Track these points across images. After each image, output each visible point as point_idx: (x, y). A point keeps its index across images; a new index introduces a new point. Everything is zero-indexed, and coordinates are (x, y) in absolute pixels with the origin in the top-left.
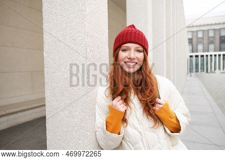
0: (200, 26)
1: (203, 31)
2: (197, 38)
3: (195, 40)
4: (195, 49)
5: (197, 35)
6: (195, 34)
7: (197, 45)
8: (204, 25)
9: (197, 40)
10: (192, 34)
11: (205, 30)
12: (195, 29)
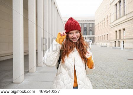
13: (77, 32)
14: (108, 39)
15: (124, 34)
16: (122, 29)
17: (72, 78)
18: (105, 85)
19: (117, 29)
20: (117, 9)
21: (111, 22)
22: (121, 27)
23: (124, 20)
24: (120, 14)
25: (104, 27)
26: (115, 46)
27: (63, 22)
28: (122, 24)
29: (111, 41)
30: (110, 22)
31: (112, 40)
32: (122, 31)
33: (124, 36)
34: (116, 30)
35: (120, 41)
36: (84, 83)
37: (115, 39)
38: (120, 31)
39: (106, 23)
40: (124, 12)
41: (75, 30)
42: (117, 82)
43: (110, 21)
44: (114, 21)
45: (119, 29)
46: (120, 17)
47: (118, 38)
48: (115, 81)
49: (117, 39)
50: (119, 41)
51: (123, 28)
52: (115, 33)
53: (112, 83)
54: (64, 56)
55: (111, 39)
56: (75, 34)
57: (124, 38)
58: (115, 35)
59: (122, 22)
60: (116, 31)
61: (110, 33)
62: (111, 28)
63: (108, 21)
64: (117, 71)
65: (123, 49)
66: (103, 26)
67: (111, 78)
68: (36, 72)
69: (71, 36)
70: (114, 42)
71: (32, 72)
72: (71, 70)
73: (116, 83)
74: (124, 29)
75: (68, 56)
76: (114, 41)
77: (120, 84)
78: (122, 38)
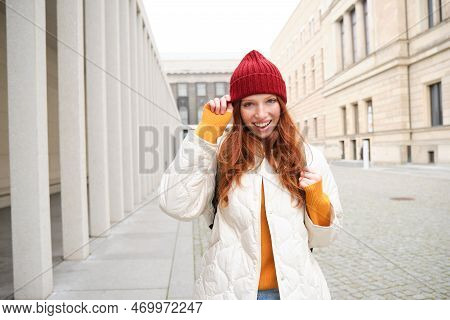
0: (201, 74)
1: (207, 84)
2: (197, 97)
3: (192, 100)
4: (192, 117)
5: (196, 91)
6: (193, 89)
7: (197, 110)
8: (208, 74)
9: (197, 101)
10: (188, 89)
11: (211, 83)
12: (192, 80)
13: (270, 101)
14: (316, 135)
15: (370, 115)
16: (363, 100)
17: (253, 258)
18: (345, 287)
19: (346, 99)
20: (342, 33)
21: (326, 78)
22: (358, 95)
23: (367, 72)
24: (354, 52)
25: (305, 93)
26: (343, 157)
27: (166, 77)
28: (362, 84)
29: (328, 142)
30: (323, 76)
31: (331, 138)
32: (362, 106)
33: (370, 122)
34: (342, 104)
35: (356, 139)
36: (301, 274)
37: (341, 132)
38: (356, 105)
39: (311, 80)
40: (367, 43)
41: (264, 93)
42: (378, 273)
43: (320, 73)
44: (336, 74)
45: (353, 100)
46: (355, 63)
47: (351, 130)
48: (370, 270)
49: (349, 132)
50: (354, 141)
51: (366, 96)
52: (340, 112)
53: (362, 276)
54: (227, 184)
55: (327, 135)
56: (261, 106)
57: (370, 130)
58: (340, 119)
59: (363, 77)
60: (344, 109)
61: (324, 113)
62: (326, 97)
63: (317, 75)
64: (368, 238)
65: (370, 166)
66: (300, 92)
67: (355, 261)
68: (90, 257)
69: (247, 113)
70: (340, 145)
71: (78, 260)
72: (250, 228)
73: (375, 278)
74: (369, 102)
75: (238, 182)
76: (337, 142)
77: (389, 278)
78: (362, 130)
